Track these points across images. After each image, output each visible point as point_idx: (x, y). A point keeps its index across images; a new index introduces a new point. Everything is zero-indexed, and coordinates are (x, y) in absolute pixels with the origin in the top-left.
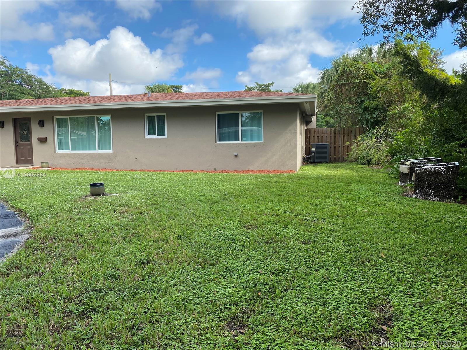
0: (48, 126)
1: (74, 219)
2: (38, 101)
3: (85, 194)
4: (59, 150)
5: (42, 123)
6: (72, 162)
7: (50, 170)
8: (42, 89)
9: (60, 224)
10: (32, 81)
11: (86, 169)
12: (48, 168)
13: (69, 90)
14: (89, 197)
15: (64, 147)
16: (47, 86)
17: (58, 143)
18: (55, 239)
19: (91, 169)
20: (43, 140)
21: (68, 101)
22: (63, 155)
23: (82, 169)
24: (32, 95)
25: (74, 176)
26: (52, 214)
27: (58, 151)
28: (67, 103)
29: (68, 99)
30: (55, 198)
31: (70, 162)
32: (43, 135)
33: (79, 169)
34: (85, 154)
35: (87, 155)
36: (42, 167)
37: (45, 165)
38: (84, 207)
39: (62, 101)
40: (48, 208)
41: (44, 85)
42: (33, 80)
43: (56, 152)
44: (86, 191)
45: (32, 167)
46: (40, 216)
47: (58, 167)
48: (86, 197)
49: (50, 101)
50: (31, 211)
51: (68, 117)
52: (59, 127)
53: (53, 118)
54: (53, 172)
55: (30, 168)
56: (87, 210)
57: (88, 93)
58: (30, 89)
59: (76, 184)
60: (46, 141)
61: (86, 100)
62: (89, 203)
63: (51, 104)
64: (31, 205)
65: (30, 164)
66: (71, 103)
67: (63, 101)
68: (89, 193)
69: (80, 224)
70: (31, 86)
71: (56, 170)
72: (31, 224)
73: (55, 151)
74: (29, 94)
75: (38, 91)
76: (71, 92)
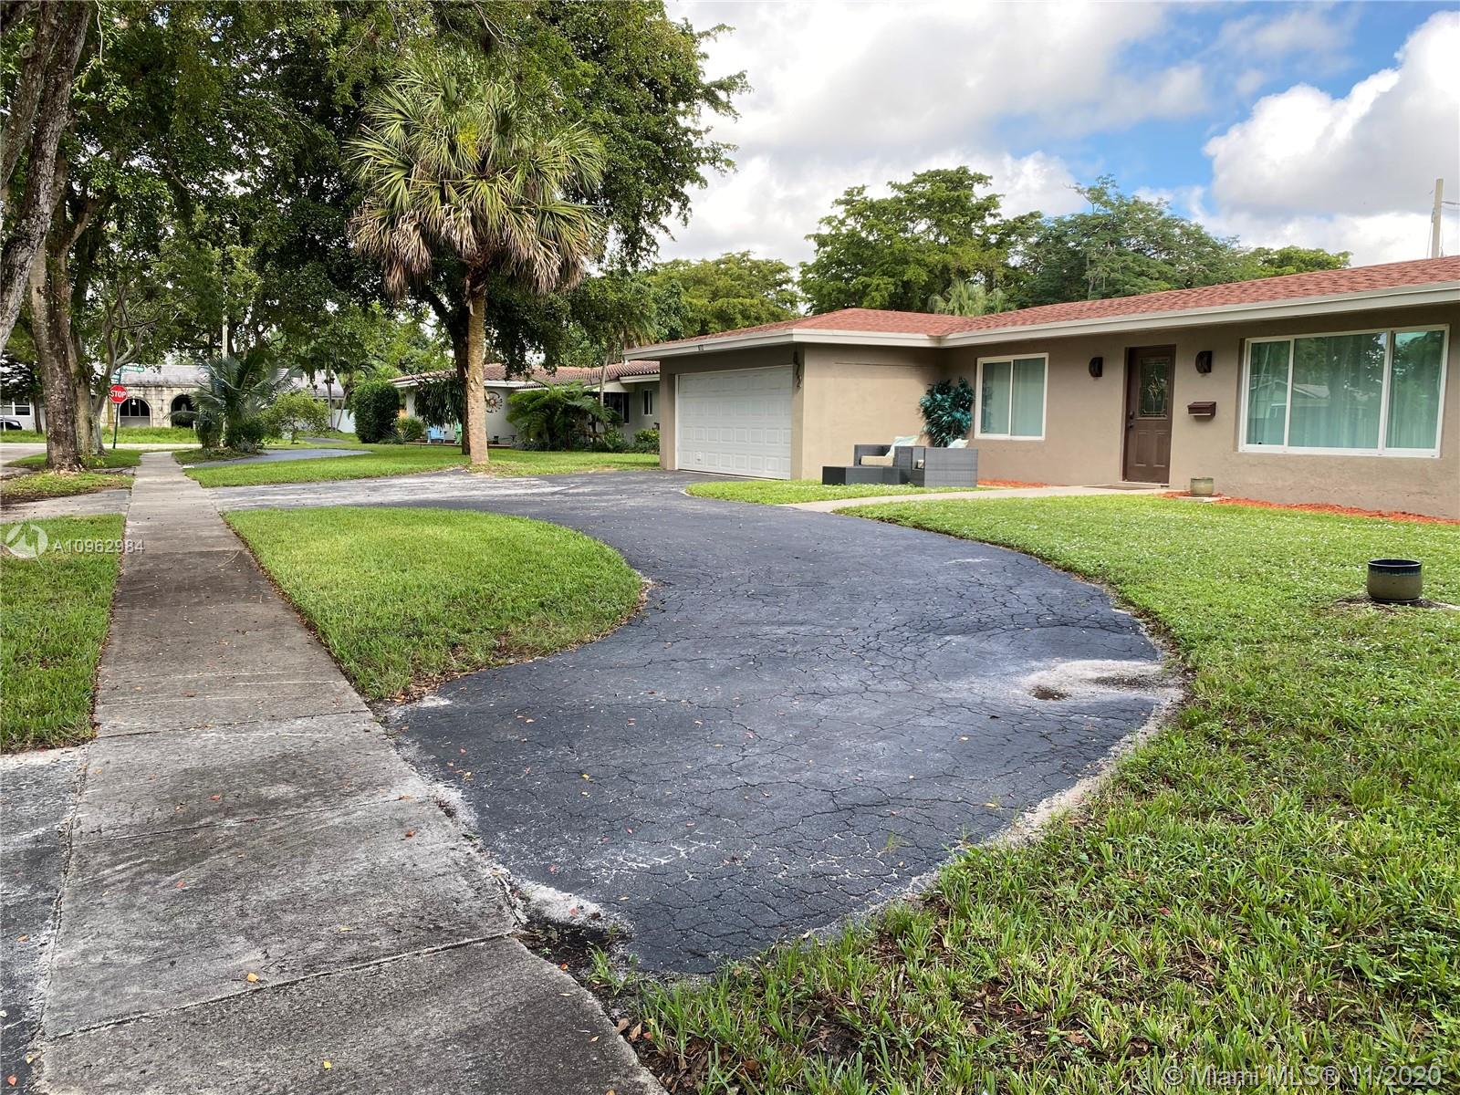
0: (1222, 369)
1: (1321, 668)
2: (1200, 294)
3: (1345, 590)
4: (1249, 442)
5: (1205, 359)
6: (1287, 484)
7: (1215, 502)
8: (1200, 256)
9: (1275, 676)
10: (1174, 236)
11: (1332, 508)
12: (1210, 496)
13: (1280, 252)
14: (1363, 605)
15: (1266, 433)
16: (1216, 248)
17: (1250, 420)
18: (1267, 720)
19: (1352, 510)
20: (1203, 412)
21: (1294, 288)
22: (1261, 461)
23: (1318, 507)
24: (1167, 279)
25: (1297, 531)
26: (1245, 641)
27: (1245, 447)
28: (1291, 294)
29: (1291, 280)
30: (1248, 593)
31: (1280, 484)
32: (1203, 397)
33: (1310, 506)
34: (1336, 458)
35: (1343, 465)
36: (1194, 494)
37: (1202, 486)
38: (1350, 636)
39: (1276, 290)
40: (1230, 621)
41: (1205, 244)
42: (1177, 231)
43: (1240, 450)
44: (1348, 582)
45: (1164, 491)
46: (1208, 639)
47: (1242, 496)
48: (1350, 601)
49: (1237, 292)
50: (1181, 623)
51: (1291, 338)
52: (1255, 370)
53: (1242, 342)
54: (1227, 511)
55: (1159, 495)
56: (1358, 645)
57: (1345, 254)
58: (1165, 262)
59: (1309, 555)
60: (1213, 414)
61: (1359, 280)
62: (1367, 624)
63: (1241, 301)
64: (1180, 604)
65: (1159, 482)
66: (1307, 293)
67: (1280, 289)
68: (1362, 591)
69: (1347, 692)
70: (1168, 250)
71: (1236, 503)
72: (1184, 660)
73: (1236, 448)
74: (1163, 276)
75: (1188, 265)
76: (1286, 259)
